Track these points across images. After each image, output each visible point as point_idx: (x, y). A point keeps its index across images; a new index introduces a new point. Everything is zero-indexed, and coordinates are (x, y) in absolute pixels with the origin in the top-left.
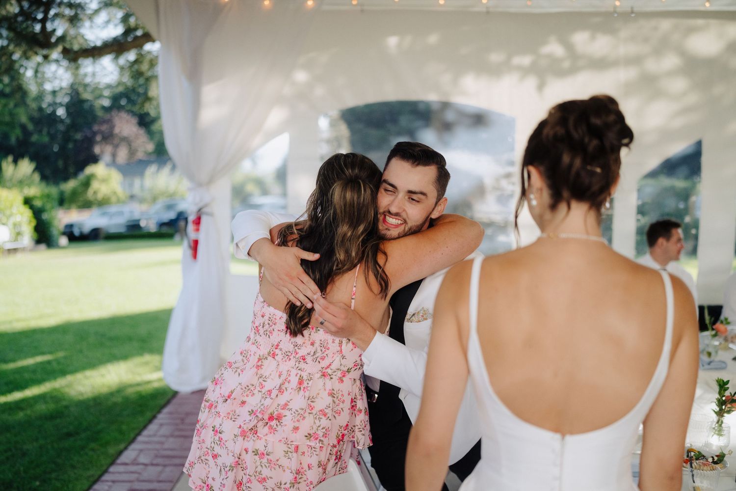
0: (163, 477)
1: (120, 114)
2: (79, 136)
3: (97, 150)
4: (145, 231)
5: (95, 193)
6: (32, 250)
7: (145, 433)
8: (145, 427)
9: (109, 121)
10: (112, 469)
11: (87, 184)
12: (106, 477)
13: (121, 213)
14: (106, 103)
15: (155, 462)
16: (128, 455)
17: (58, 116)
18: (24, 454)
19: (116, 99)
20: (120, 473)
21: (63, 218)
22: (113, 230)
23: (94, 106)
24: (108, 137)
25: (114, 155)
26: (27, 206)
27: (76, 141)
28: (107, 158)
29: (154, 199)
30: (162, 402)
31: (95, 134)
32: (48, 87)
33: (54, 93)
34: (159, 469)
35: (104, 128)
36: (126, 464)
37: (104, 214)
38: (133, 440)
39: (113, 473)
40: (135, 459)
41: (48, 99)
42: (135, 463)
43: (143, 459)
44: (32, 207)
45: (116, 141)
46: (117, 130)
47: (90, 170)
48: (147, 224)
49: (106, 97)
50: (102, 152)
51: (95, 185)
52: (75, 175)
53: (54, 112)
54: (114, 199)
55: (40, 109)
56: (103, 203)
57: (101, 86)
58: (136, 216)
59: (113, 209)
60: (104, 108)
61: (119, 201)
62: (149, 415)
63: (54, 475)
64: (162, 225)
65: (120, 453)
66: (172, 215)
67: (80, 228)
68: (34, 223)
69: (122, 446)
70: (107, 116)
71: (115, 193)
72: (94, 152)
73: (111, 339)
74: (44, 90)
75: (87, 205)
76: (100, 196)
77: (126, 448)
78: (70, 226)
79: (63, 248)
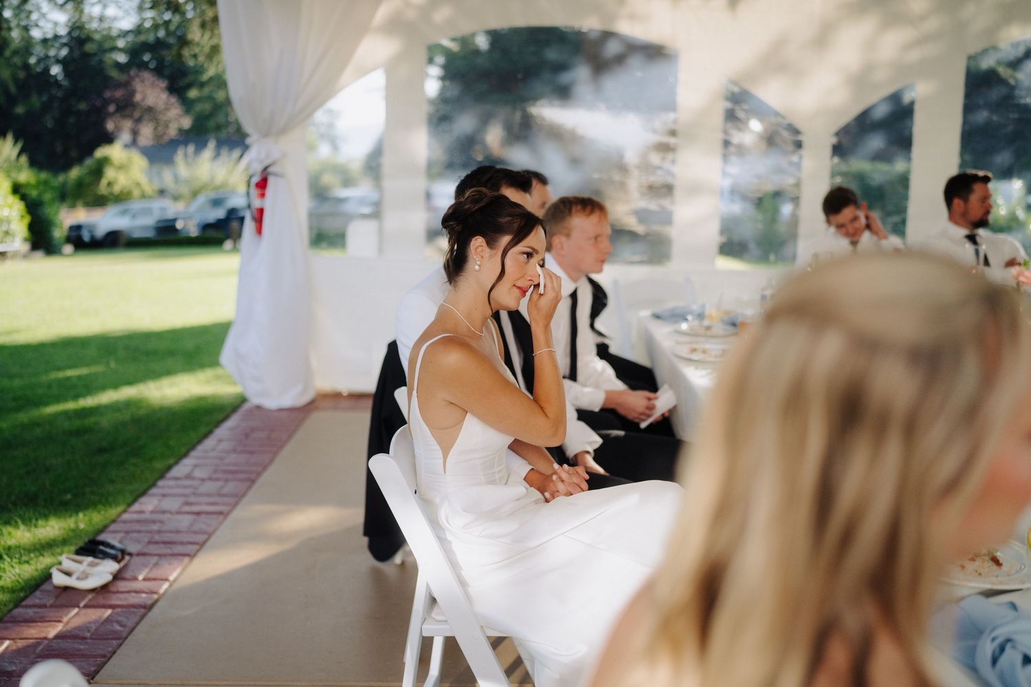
0: (226, 490)
1: (141, 74)
2: (83, 106)
3: (110, 126)
4: (183, 235)
5: (110, 184)
6: (25, 257)
7: (200, 448)
8: (200, 441)
9: (127, 84)
10: (161, 483)
11: (98, 172)
12: (154, 491)
13: (148, 211)
14: (122, 58)
15: (214, 476)
16: (180, 470)
17: (53, 76)
18: (48, 470)
19: (135, 52)
20: (170, 487)
21: (67, 218)
22: (137, 234)
23: (105, 62)
24: (126, 106)
25: (135, 133)
26: (17, 196)
27: (79, 113)
28: (125, 137)
29: (195, 194)
30: (220, 417)
31: (107, 102)
32: (36, 34)
33: (45, 41)
34: (219, 484)
35: (119, 94)
36: (176, 479)
37: (124, 212)
38: (185, 455)
39: (163, 487)
40: (190, 474)
41: (39, 51)
42: (189, 477)
43: (198, 473)
44: (23, 198)
45: (137, 114)
46: (138, 97)
47: (100, 153)
48: (185, 226)
49: (120, 50)
50: (118, 129)
51: (110, 173)
52: (80, 160)
53: (47, 70)
54: (136, 193)
55: (26, 66)
56: (121, 198)
57: (114, 33)
58: (170, 215)
59: (136, 205)
60: (118, 65)
61: (144, 196)
62: (203, 430)
63: (87, 490)
64: (206, 227)
65: (169, 468)
66: (220, 213)
67: (90, 231)
68: (27, 219)
69: (171, 461)
70: (122, 77)
71: (138, 184)
72: (106, 128)
73: (148, 353)
74: (30, 38)
75: (100, 202)
76: (116, 189)
77: (177, 463)
78: (77, 228)
79: (68, 256)
